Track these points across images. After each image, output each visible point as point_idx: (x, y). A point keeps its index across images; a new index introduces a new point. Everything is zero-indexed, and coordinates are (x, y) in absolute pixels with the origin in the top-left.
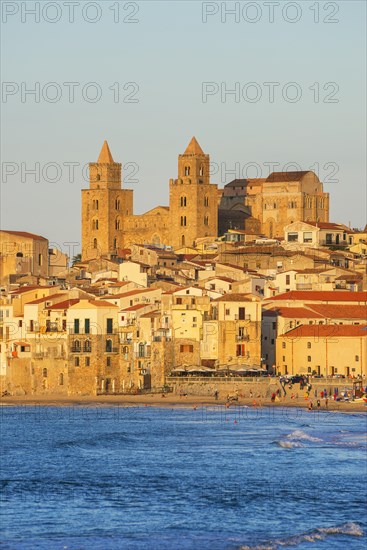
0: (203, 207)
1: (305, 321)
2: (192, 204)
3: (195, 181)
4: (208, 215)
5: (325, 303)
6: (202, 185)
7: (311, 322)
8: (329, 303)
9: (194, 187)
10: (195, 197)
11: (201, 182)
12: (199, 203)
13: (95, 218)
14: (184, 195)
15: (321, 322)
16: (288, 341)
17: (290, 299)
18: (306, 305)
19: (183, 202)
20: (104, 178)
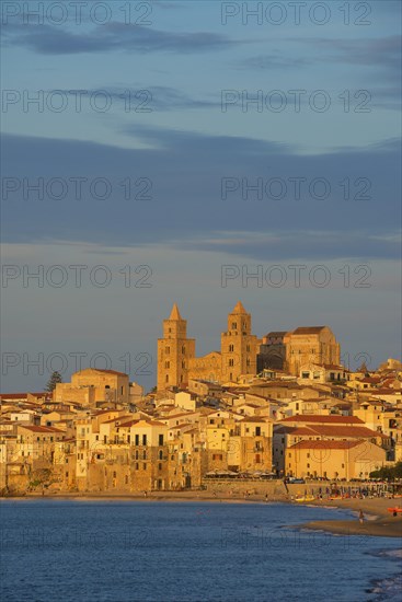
0: (246, 352)
1: (306, 438)
2: (237, 350)
3: (240, 333)
4: (249, 358)
6: (245, 336)
7: (310, 438)
8: (325, 424)
9: (239, 337)
10: (240, 345)
11: (244, 334)
12: (243, 349)
13: (167, 360)
14: (232, 343)
15: (318, 438)
16: (292, 452)
17: (298, 420)
18: (308, 425)
19: (231, 348)
20: (174, 331)
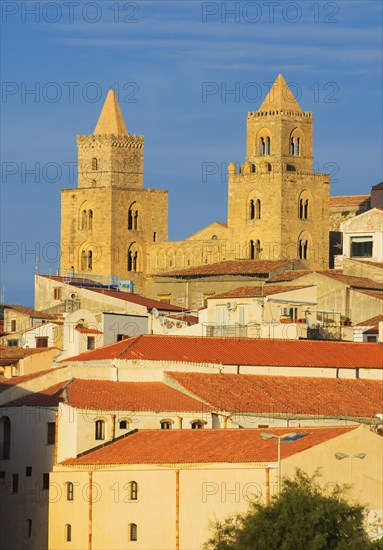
0: (295, 221)
1: (146, 420)
2: (270, 213)
3: (277, 167)
4: (307, 236)
5: (231, 370)
6: (292, 175)
7: (165, 424)
8: (246, 370)
9: (277, 176)
10: (277, 199)
11: (290, 168)
12: (285, 211)
13: (87, 247)
14: (256, 195)
15: (196, 424)
17: (121, 356)
18: (171, 375)
19: (254, 210)
20: (106, 165)
